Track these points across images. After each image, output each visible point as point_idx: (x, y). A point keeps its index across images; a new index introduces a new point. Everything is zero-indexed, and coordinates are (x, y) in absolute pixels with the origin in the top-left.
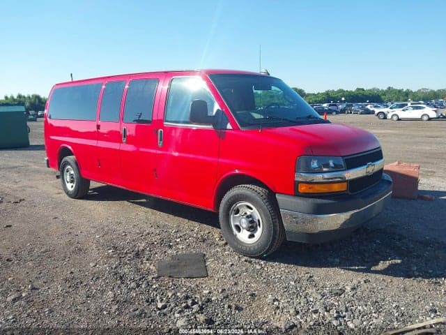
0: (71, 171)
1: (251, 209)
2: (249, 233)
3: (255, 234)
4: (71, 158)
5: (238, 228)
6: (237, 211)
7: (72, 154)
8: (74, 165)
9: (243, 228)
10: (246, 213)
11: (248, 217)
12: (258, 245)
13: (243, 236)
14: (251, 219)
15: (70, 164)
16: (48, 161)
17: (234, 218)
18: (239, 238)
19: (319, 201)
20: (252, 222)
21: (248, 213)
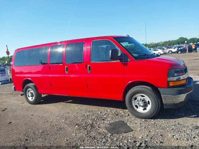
0: (31, 91)
1: (144, 96)
2: (143, 108)
3: (147, 108)
4: (31, 85)
5: (137, 107)
6: (136, 99)
7: (32, 82)
8: (34, 88)
9: (140, 106)
10: (141, 99)
11: (143, 101)
12: (150, 113)
13: (140, 110)
14: (144, 102)
15: (31, 88)
16: (15, 87)
17: (134, 102)
18: (138, 111)
19: (179, 89)
20: (145, 103)
21: (142, 99)
